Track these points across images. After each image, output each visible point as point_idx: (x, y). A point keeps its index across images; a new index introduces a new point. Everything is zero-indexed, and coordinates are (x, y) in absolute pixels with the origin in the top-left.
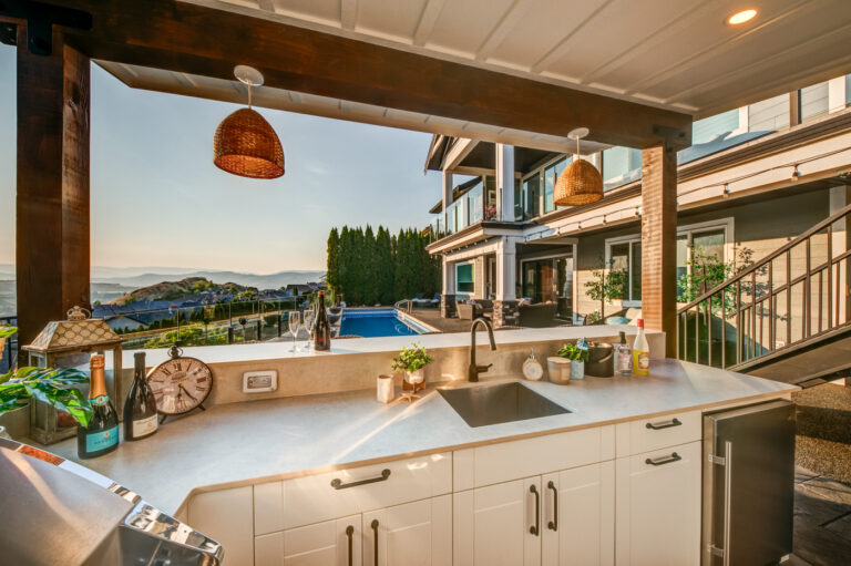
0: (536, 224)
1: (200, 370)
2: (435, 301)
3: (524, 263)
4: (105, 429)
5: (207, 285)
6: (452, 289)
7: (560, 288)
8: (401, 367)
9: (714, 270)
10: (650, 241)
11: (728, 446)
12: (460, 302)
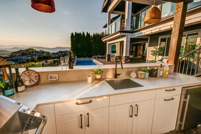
0: (137, 31)
1: (35, 74)
2: (104, 56)
3: (132, 45)
4: (9, 89)
5: (34, 51)
6: (109, 52)
7: (143, 52)
8: (94, 74)
9: (193, 46)
10: (174, 36)
11: (189, 96)
12: (112, 57)
